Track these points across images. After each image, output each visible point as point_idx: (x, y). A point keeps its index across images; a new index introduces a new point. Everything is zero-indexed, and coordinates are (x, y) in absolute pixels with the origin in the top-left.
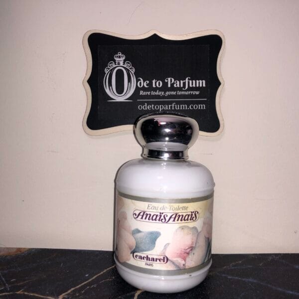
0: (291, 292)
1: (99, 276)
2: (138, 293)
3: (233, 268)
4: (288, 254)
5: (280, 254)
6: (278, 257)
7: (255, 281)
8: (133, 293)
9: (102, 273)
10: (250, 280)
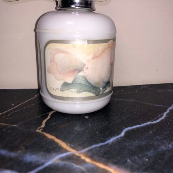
0: (158, 105)
1: (22, 104)
2: (52, 113)
3: (118, 94)
4: (153, 85)
5: (148, 85)
6: (147, 87)
7: (134, 101)
8: (47, 113)
9: (25, 102)
10: (131, 100)
